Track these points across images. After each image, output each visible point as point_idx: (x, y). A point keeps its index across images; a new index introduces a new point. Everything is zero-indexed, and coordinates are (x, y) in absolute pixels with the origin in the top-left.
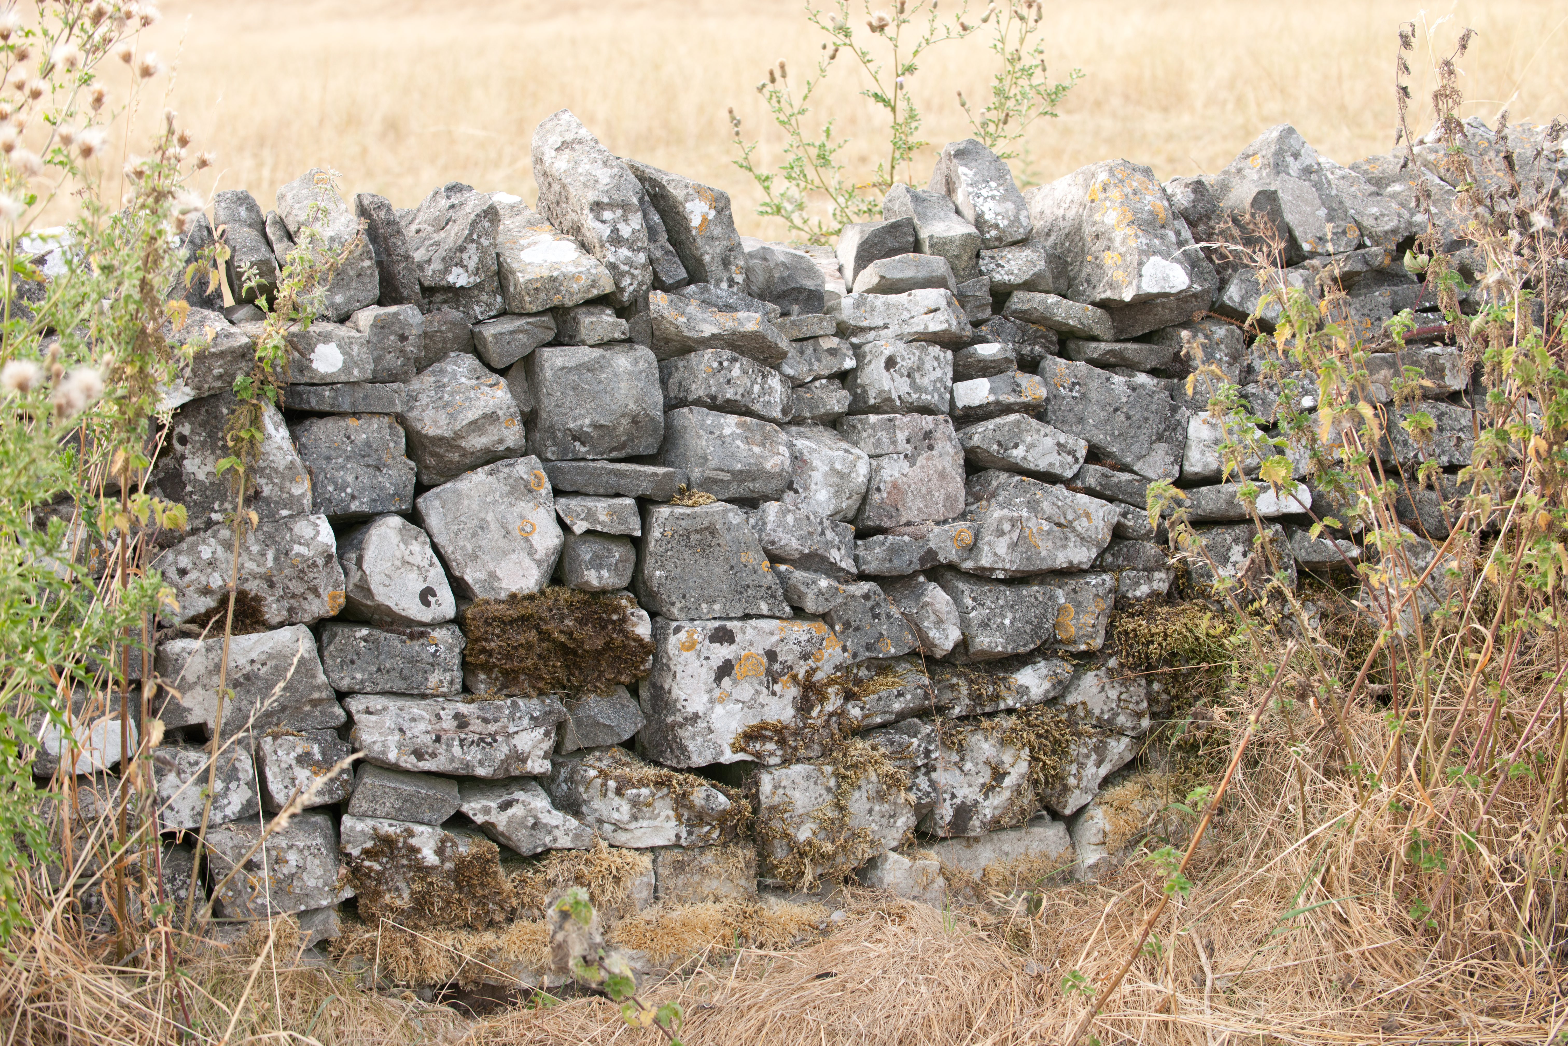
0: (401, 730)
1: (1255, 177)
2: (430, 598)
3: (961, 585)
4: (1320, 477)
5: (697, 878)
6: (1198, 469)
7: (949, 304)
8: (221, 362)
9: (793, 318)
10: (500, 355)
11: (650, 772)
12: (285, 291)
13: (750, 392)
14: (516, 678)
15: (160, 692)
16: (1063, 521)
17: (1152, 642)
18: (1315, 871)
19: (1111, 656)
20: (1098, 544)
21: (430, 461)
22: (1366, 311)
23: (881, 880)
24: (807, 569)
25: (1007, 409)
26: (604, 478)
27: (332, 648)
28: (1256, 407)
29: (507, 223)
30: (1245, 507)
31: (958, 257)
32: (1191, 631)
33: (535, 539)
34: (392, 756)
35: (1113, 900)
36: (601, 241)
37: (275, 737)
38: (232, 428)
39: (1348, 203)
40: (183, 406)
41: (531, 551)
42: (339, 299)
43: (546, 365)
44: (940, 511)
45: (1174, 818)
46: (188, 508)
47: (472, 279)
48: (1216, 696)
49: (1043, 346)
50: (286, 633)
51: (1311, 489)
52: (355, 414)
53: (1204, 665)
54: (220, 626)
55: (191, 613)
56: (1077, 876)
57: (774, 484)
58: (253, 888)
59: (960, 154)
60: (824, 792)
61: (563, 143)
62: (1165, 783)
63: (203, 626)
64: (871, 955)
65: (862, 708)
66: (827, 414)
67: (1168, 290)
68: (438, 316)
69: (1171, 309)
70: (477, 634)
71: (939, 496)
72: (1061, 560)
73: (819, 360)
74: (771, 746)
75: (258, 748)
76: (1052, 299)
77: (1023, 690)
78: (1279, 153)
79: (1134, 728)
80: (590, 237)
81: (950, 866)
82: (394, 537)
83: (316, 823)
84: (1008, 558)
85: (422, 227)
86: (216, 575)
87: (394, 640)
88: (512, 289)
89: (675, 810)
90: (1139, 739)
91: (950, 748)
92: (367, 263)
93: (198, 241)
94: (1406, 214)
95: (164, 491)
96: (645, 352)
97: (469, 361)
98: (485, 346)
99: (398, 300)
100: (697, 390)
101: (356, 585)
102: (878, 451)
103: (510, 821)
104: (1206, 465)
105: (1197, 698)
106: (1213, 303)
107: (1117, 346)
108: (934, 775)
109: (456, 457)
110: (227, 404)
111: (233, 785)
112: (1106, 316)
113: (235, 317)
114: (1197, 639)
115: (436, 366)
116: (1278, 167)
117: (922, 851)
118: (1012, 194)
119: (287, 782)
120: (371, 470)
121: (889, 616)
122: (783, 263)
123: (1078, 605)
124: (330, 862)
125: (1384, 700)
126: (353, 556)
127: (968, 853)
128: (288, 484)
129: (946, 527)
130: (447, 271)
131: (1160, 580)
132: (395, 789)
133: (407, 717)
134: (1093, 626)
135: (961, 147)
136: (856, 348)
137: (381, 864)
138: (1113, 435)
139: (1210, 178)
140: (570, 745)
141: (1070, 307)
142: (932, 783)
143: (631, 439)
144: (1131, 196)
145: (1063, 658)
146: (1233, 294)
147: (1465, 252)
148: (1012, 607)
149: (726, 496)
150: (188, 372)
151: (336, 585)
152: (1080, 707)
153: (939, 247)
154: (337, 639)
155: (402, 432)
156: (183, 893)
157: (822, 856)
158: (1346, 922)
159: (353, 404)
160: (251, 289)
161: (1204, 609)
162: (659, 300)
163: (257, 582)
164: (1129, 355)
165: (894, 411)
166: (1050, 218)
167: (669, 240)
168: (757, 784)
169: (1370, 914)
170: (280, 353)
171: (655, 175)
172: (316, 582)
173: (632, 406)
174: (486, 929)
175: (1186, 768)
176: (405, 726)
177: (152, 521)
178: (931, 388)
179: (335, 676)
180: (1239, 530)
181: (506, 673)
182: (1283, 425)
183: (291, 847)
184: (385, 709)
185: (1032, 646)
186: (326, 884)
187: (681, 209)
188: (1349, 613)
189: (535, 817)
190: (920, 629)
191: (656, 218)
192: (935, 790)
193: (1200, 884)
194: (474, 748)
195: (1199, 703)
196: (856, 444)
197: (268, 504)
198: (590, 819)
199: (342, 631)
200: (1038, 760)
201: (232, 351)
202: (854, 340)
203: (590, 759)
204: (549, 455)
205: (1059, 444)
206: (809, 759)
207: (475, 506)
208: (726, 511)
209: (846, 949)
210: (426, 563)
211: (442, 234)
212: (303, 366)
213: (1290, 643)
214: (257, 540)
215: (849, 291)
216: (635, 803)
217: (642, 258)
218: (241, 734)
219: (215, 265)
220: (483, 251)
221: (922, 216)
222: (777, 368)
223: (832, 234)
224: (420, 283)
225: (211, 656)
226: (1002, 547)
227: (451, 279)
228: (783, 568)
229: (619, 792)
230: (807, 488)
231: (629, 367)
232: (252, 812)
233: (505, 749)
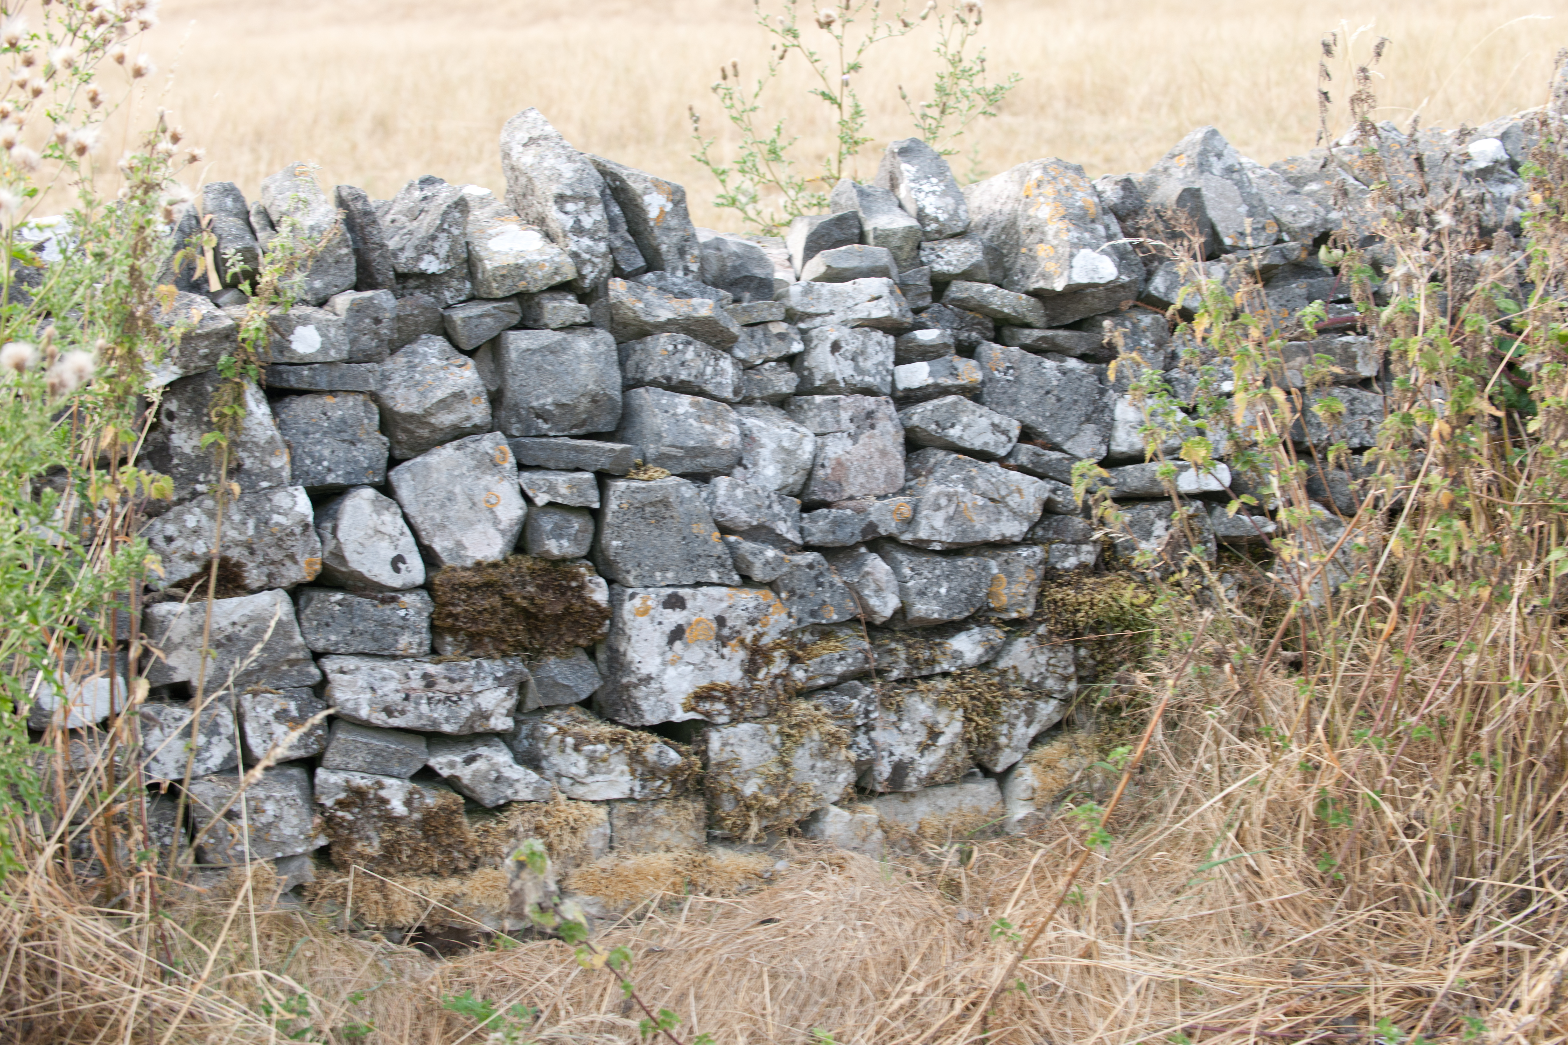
0: (373, 689)
1: (1181, 175)
2: (401, 565)
3: (900, 556)
4: (1237, 458)
5: (649, 829)
6: (1123, 449)
7: (892, 292)
8: (206, 343)
9: (745, 304)
10: (469, 337)
11: (606, 729)
12: (267, 276)
13: (702, 374)
14: (480, 641)
15: (146, 653)
16: (996, 496)
17: (1078, 611)
18: (1230, 826)
19: (1040, 623)
20: (1029, 518)
21: (402, 437)
22: (1283, 302)
23: (822, 832)
24: (755, 540)
25: (945, 391)
26: (565, 453)
27: (308, 611)
28: (1180, 391)
29: (477, 214)
30: (1165, 485)
31: (900, 248)
32: (1115, 600)
33: (500, 511)
34: (364, 713)
35: (1040, 852)
36: (564, 231)
37: (255, 694)
38: (216, 405)
39: (1267, 201)
40: (171, 384)
41: (496, 522)
42: (318, 284)
43: (512, 347)
44: (881, 486)
45: (1099, 776)
46: (175, 479)
47: (443, 266)
48: (1139, 662)
49: (980, 333)
50: (265, 598)
51: (1230, 468)
52: (332, 393)
53: (1128, 632)
54: (203, 591)
55: (177, 577)
56: (1007, 829)
57: (725, 460)
58: (232, 835)
59: (904, 152)
60: (769, 749)
61: (531, 139)
62: (1090, 743)
63: (187, 590)
64: (813, 902)
65: (806, 671)
66: (776, 395)
67: (1097, 281)
68: (411, 301)
69: (1100, 299)
70: (445, 599)
71: (880, 472)
72: (994, 533)
73: (768, 344)
74: (720, 706)
75: (239, 705)
76: (988, 288)
77: (957, 655)
78: (1203, 153)
79: (1061, 692)
80: (554, 227)
81: (888, 820)
82: (367, 508)
83: (292, 776)
84: (944, 531)
85: (397, 217)
86: (201, 542)
87: (366, 604)
88: (480, 276)
89: (629, 765)
90: (1066, 701)
91: (888, 709)
92: (344, 251)
93: (187, 230)
94: (1322, 211)
95: (153, 463)
96: (604, 336)
97: (439, 343)
98: (454, 329)
99: (373, 286)
100: (653, 372)
101: (331, 553)
102: (823, 430)
103: (474, 775)
104: (1132, 445)
105: (1121, 663)
106: (1140, 293)
107: (1049, 333)
108: (873, 734)
109: (425, 432)
110: (212, 382)
111: (215, 740)
112: (1039, 305)
113: (221, 300)
114: (1122, 608)
115: (408, 348)
116: (1202, 166)
117: (862, 805)
118: (952, 189)
119: (266, 736)
120: (346, 445)
121: (832, 585)
122: (736, 253)
123: (1010, 575)
124: (305, 811)
125: (1296, 666)
126: (329, 525)
127: (905, 808)
128: (268, 458)
129: (886, 501)
130: (419, 258)
131: (1088, 552)
132: (366, 744)
133: (378, 676)
134: (1025, 595)
135: (905, 145)
136: (803, 333)
137: (353, 814)
138: (1044, 416)
139: (1139, 176)
140: (531, 705)
141: (1005, 296)
142: (872, 742)
143: (590, 417)
144: (1063, 192)
145: (995, 625)
146: (1158, 285)
147: (1376, 247)
148: (948, 576)
149: (679, 471)
150: (176, 353)
151: (313, 552)
152: (1011, 671)
153: (883, 238)
154: (313, 603)
155: (375, 408)
156: (167, 840)
157: (767, 809)
158: (1257, 874)
159: (330, 383)
160: (235, 275)
161: (1129, 579)
162: (618, 287)
163: (239, 549)
164: (1060, 341)
165: (839, 392)
166: (987, 212)
167: (629, 231)
168: (706, 741)
169: (1280, 866)
170: (261, 335)
171: (616, 169)
172: (294, 549)
173: (592, 386)
174: (451, 876)
175: (1111, 729)
176: (377, 685)
177: (140, 491)
178: (873, 371)
179: (312, 638)
180: (1161, 506)
181: (471, 636)
182: (1203, 409)
183: (268, 798)
184: (358, 669)
185: (966, 614)
186: (301, 833)
187: (639, 201)
188: (1265, 584)
189: (498, 771)
190: (861, 598)
191: (616, 210)
192: (874, 748)
193: (1122, 837)
194: (440, 706)
195: (1123, 668)
196: (801, 423)
197: (249, 476)
198: (549, 773)
199: (318, 596)
200: (970, 720)
201: (217, 333)
202: (802, 325)
203: (550, 717)
204: (514, 432)
205: (993, 425)
206: (756, 718)
207: (444, 479)
208: (679, 485)
209: (789, 896)
210: (396, 533)
211: (415, 224)
212: (283, 347)
213: (1207, 613)
214: (239, 510)
215: (798, 279)
216: (591, 759)
217: (602, 247)
218: (221, 693)
219: (202, 253)
220: (454, 240)
221: (867, 209)
222: (729, 351)
223: (783, 225)
224: (395, 270)
225: (195, 618)
226: (938, 520)
227: (423, 266)
228: (732, 538)
229: (576, 748)
230: (755, 464)
231: (590, 350)
232: (232, 765)
233: (470, 707)
